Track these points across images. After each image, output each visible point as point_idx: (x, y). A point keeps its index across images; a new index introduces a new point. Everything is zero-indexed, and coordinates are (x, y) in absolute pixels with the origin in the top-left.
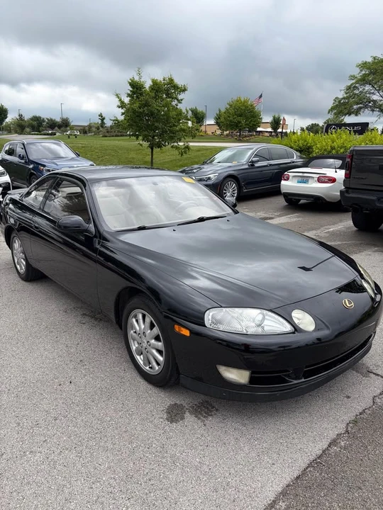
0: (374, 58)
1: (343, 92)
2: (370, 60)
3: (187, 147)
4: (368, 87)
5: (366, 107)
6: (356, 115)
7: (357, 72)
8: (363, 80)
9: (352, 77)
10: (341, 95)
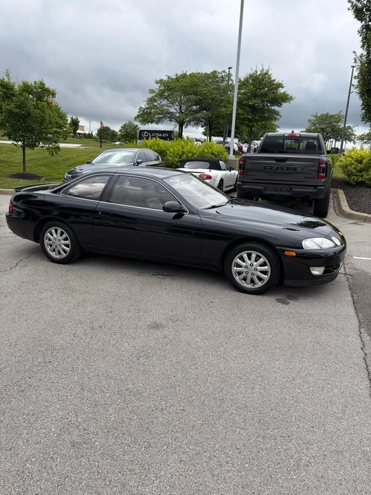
0: (169, 77)
1: (145, 103)
2: (165, 78)
3: (58, 148)
4: (165, 102)
5: (165, 117)
6: (157, 123)
7: (156, 87)
8: (161, 95)
9: (152, 91)
10: (144, 105)
